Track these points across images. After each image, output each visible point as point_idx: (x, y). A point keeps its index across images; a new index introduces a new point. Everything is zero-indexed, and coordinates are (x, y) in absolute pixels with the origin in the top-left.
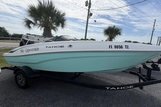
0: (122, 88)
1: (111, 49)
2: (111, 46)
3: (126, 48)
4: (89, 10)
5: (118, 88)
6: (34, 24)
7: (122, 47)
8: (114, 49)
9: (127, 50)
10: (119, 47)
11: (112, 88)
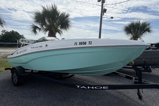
0: (93, 88)
1: (76, 46)
2: (76, 43)
3: (89, 44)
4: (102, 6)
5: (89, 87)
6: (40, 29)
7: (86, 43)
8: (78, 46)
9: (90, 45)
10: (83, 43)
11: (83, 87)
